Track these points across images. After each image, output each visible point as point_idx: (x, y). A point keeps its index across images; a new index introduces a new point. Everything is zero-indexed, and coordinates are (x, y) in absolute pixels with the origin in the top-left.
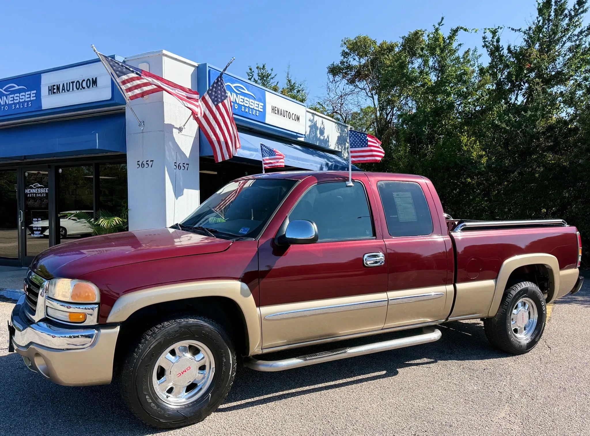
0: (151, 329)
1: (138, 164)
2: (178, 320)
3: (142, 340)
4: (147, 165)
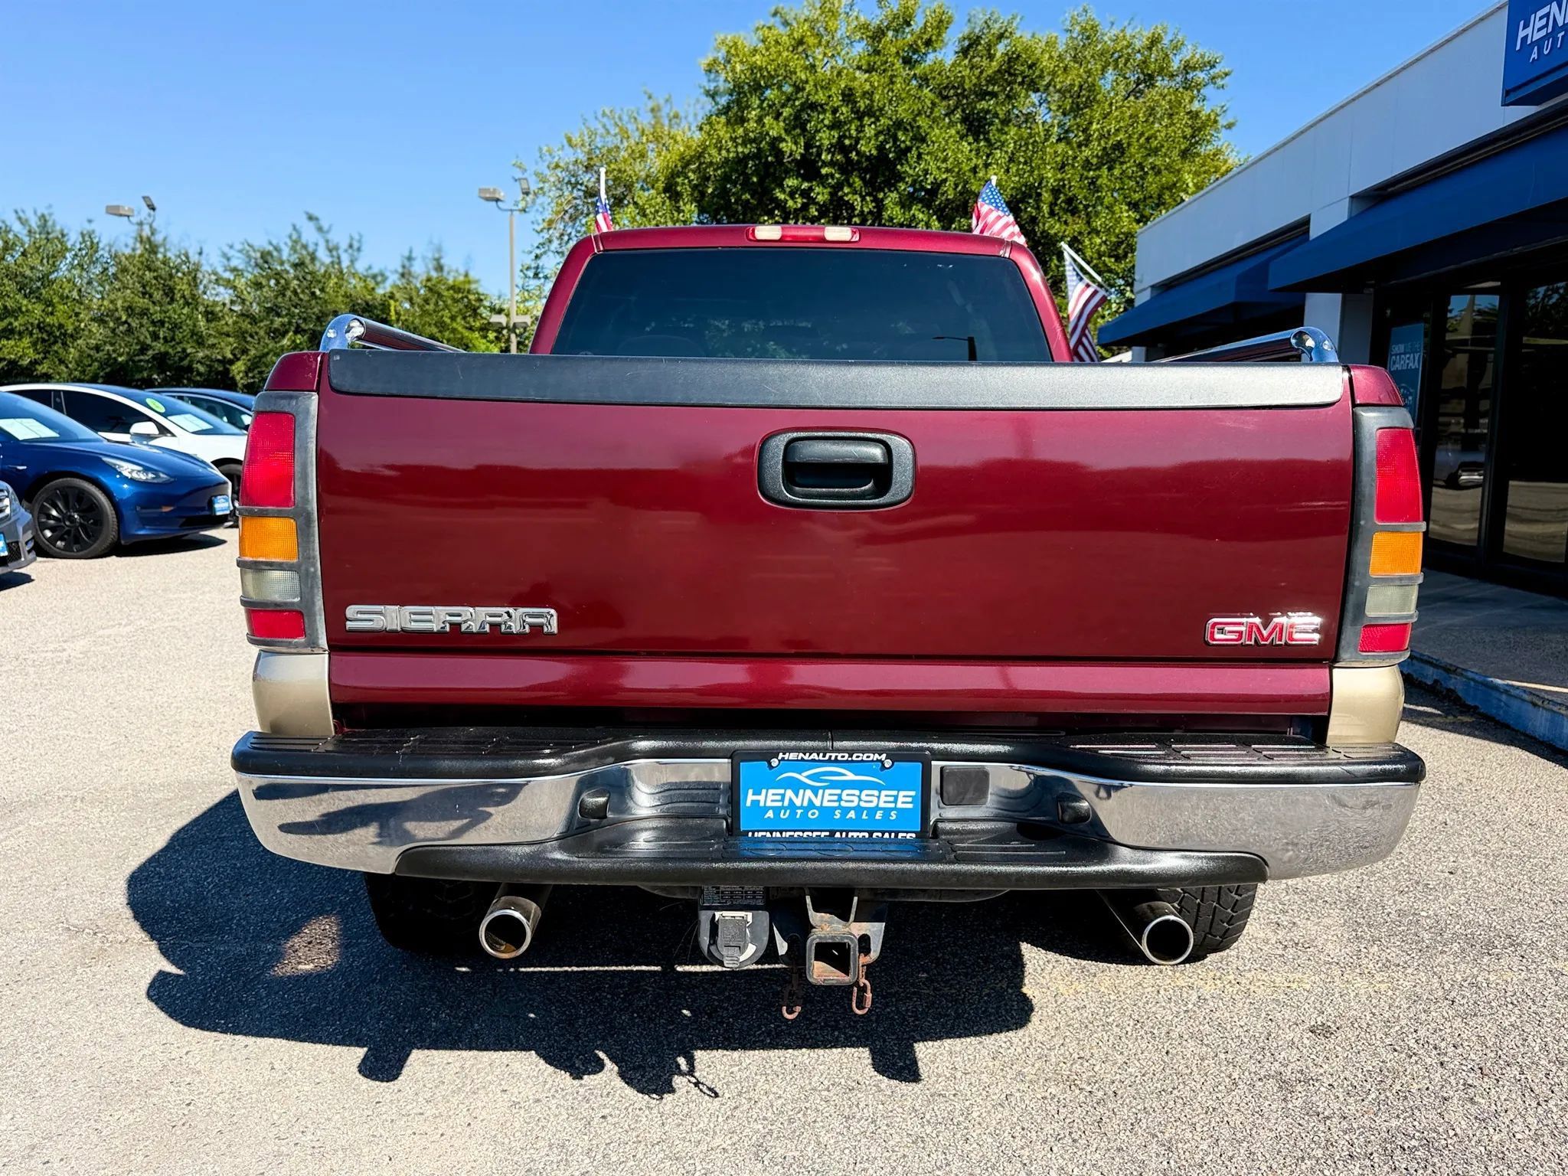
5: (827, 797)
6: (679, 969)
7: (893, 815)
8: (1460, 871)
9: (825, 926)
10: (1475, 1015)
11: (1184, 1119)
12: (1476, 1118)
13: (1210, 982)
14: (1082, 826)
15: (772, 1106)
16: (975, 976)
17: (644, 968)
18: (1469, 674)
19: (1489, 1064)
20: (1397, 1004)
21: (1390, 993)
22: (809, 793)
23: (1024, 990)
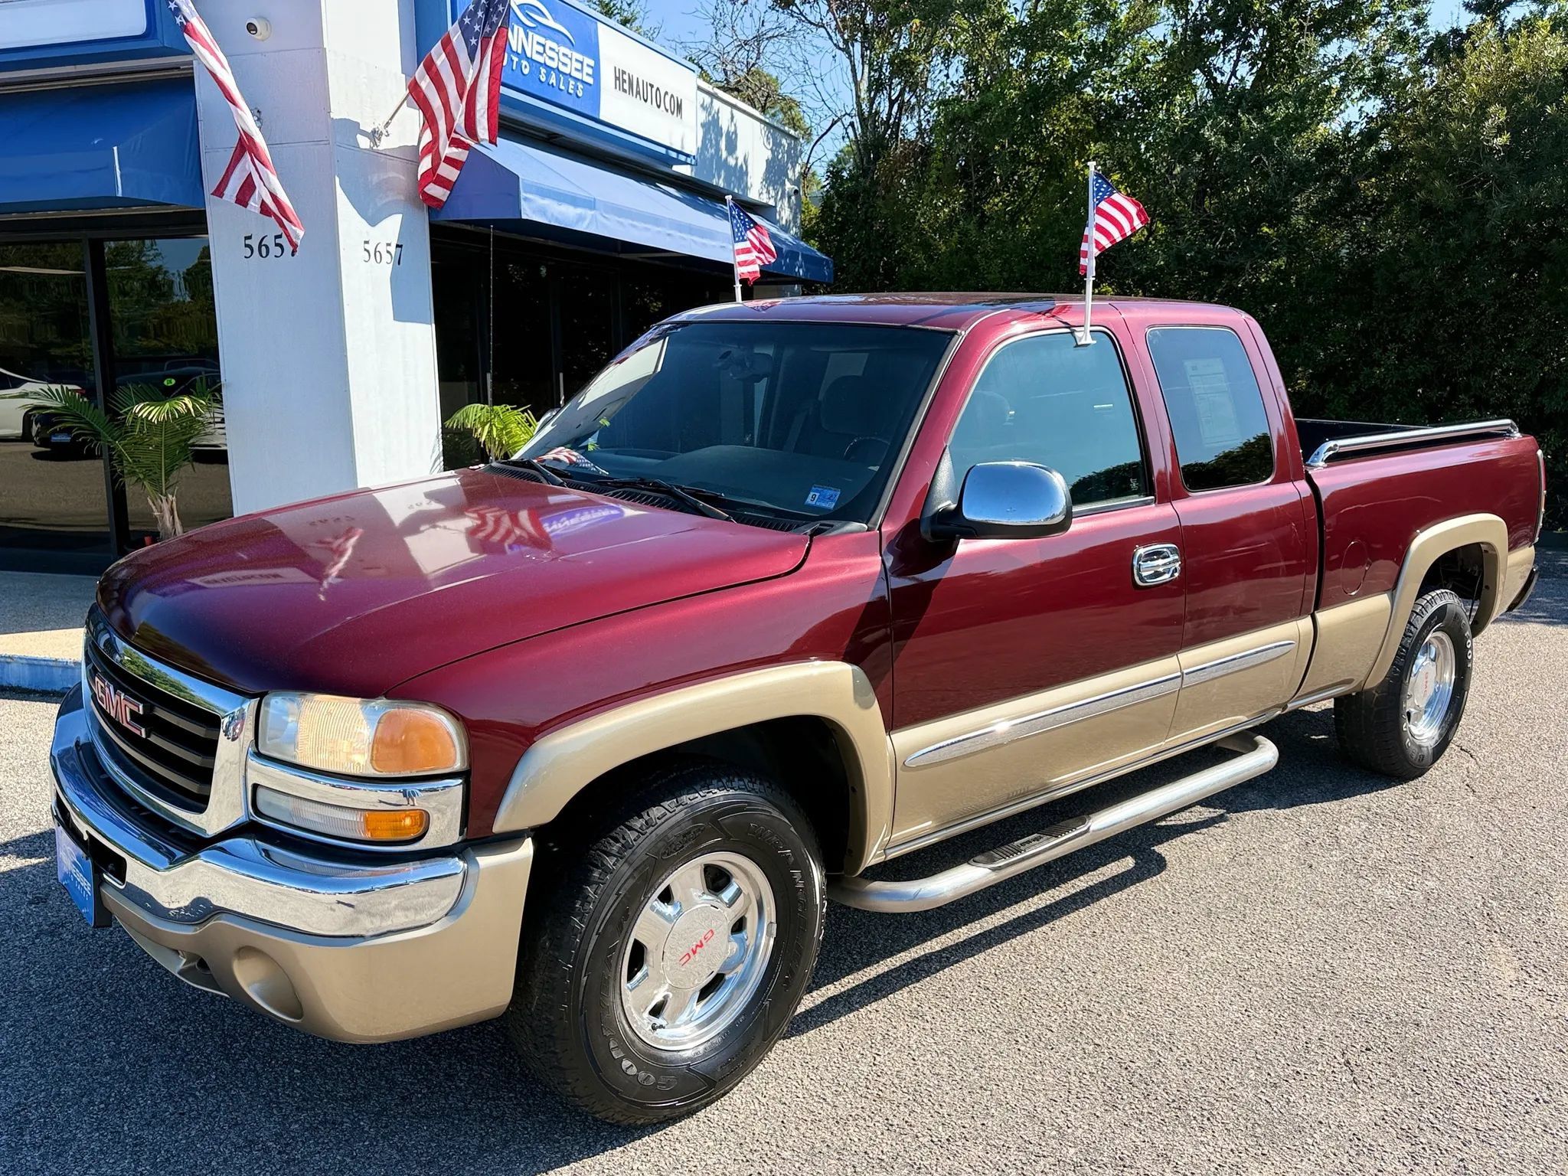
0: (613, 834)
1: (246, 246)
2: (685, 798)
3: (592, 871)
4: (279, 248)
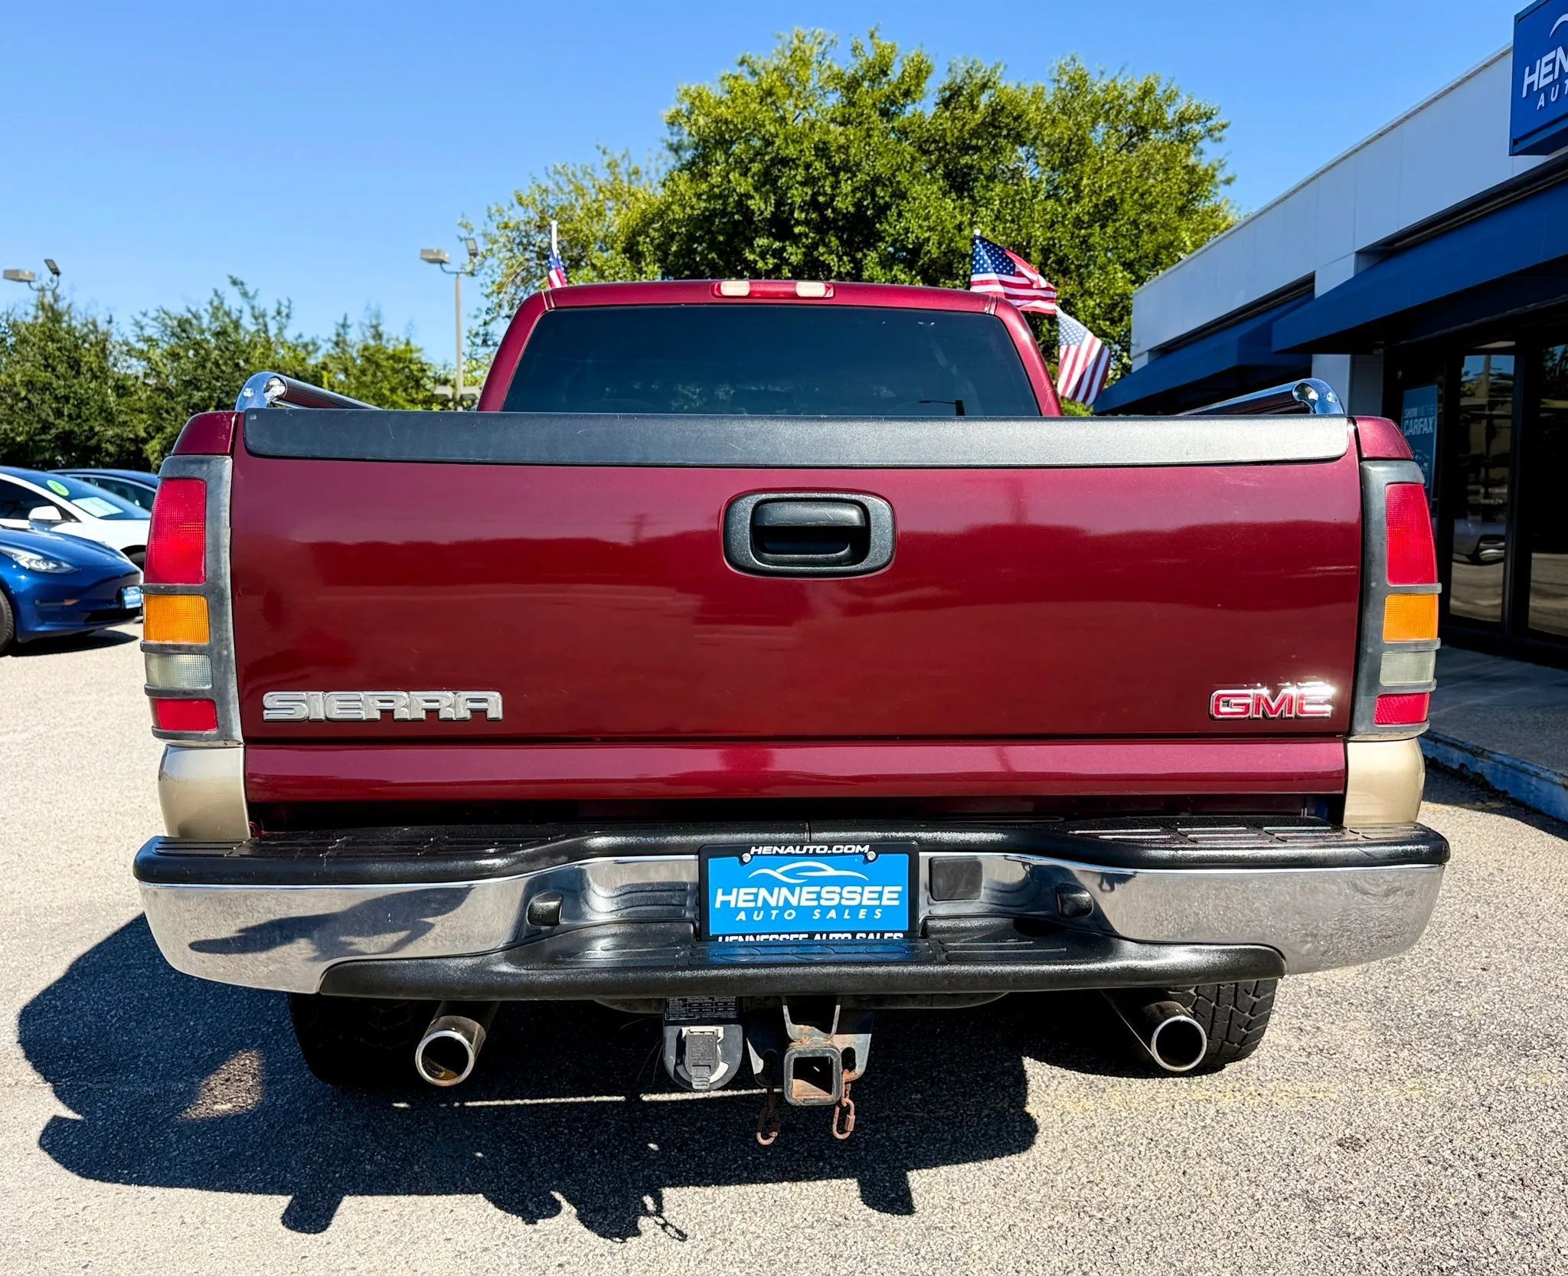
5: (805, 896)
6: (645, 1098)
7: (878, 914)
8: (1493, 968)
9: (804, 1039)
10: (1514, 1121)
11: (1204, 1246)
12: (1518, 1233)
13: (1229, 1094)
14: (1084, 920)
15: (750, 1247)
16: (974, 1096)
17: (605, 1098)
18: (1498, 757)
19: (1530, 1174)
20: (1430, 1112)
21: (1423, 1100)
22: (785, 891)
23: (1028, 1109)
